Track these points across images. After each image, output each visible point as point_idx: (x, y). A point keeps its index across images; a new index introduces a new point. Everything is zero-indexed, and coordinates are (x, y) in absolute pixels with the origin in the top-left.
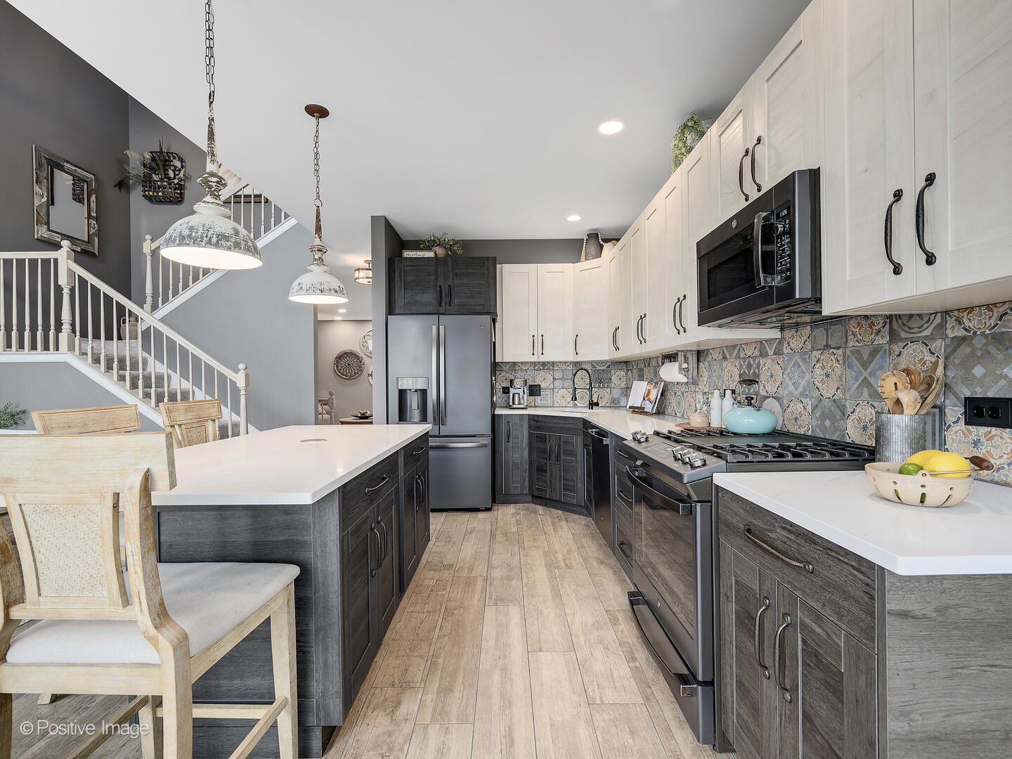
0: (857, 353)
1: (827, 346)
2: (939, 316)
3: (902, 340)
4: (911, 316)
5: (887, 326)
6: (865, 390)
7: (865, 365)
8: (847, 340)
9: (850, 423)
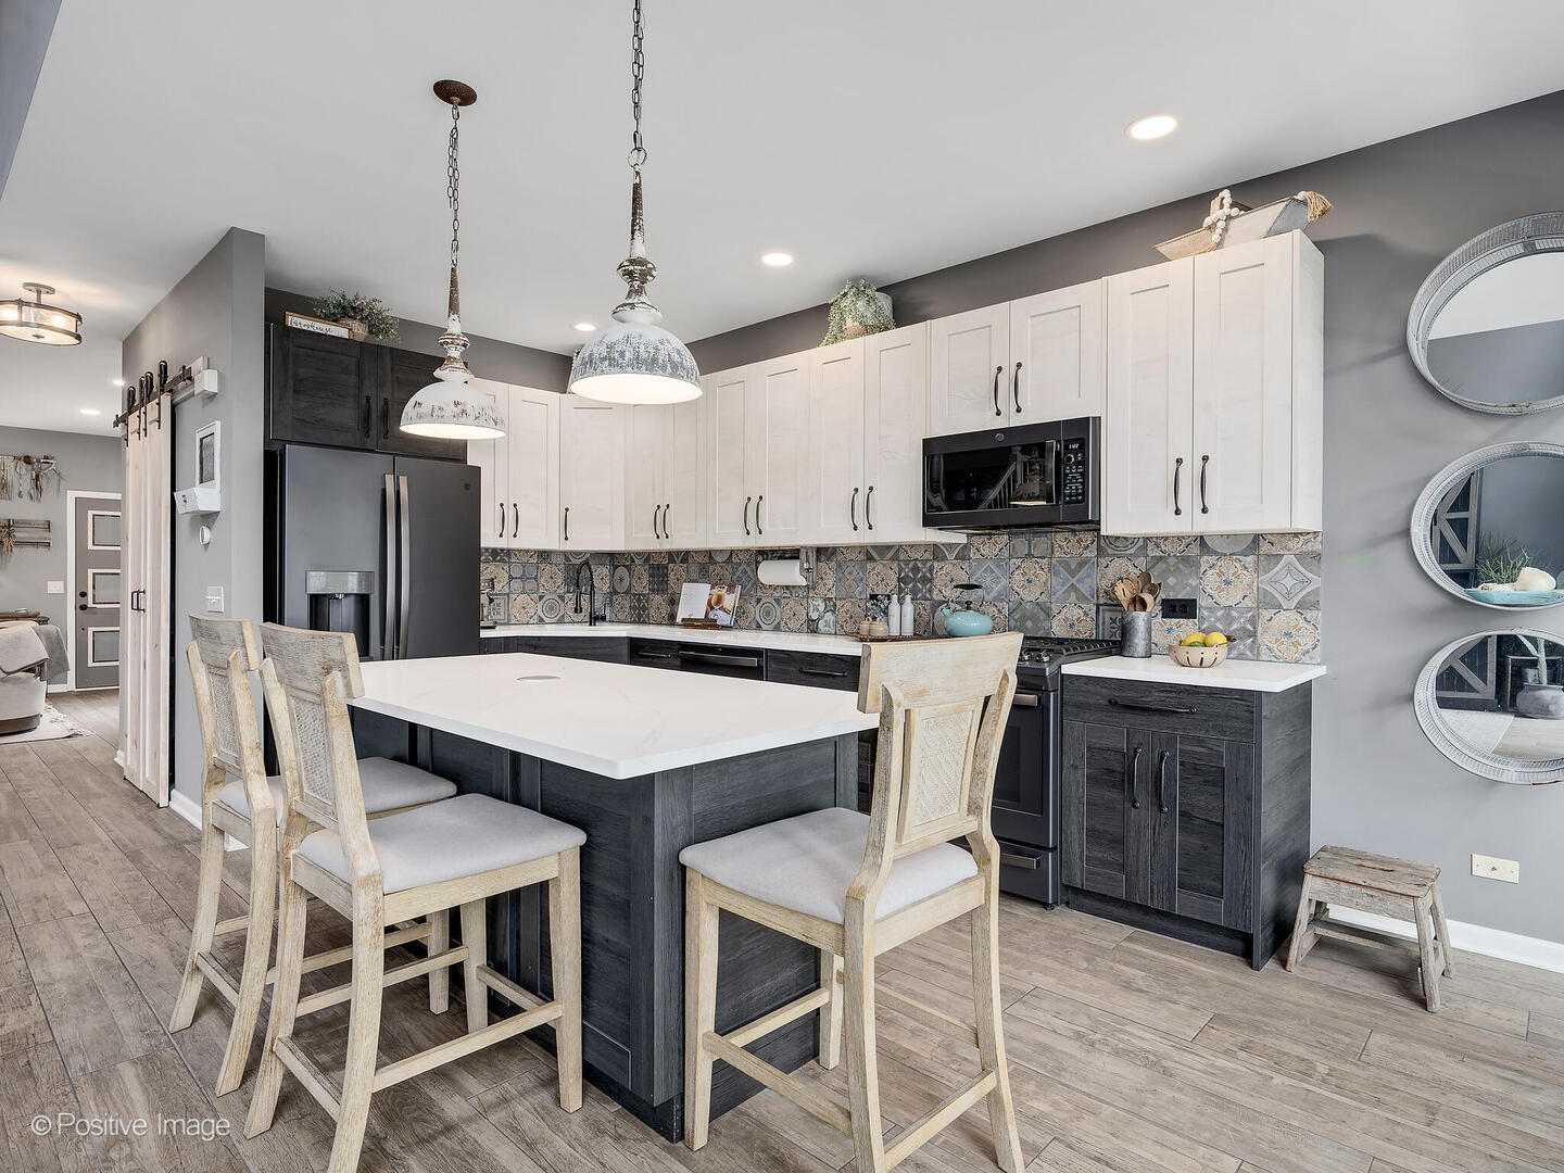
0: (1066, 565)
1: (1029, 555)
2: (1142, 540)
3: (1109, 555)
4: (1117, 538)
5: (1095, 543)
6: (1073, 594)
7: (1073, 574)
8: (1053, 552)
9: (1055, 623)
